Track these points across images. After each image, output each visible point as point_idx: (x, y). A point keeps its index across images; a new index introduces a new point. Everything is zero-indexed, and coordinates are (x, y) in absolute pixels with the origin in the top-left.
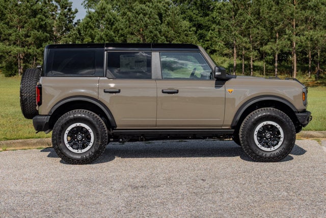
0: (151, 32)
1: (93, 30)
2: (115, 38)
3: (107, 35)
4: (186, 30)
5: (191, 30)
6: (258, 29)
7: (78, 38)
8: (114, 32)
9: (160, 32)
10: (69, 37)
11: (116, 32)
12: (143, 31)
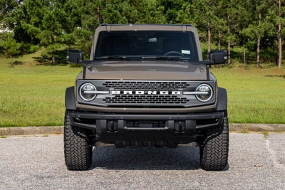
0: (110, 11)
1: (41, 7)
2: (67, 18)
3: (57, 15)
4: (152, 10)
5: (158, 9)
6: (238, 9)
7: (23, 18)
8: (66, 11)
9: (121, 11)
10: (13, 16)
11: (69, 11)
12: (100, 9)
